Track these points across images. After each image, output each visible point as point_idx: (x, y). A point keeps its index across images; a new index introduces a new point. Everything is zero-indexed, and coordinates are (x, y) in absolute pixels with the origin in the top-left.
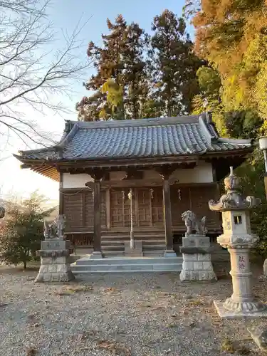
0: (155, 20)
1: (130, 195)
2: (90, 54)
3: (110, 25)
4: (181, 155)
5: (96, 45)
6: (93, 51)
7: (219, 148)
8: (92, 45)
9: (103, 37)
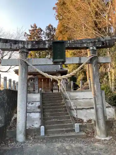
0: (47, 27)
1: (42, 80)
2: (25, 36)
3: (32, 27)
4: (53, 72)
5: (27, 33)
6: (26, 35)
7: (62, 70)
8: (26, 33)
9: (29, 30)
